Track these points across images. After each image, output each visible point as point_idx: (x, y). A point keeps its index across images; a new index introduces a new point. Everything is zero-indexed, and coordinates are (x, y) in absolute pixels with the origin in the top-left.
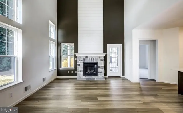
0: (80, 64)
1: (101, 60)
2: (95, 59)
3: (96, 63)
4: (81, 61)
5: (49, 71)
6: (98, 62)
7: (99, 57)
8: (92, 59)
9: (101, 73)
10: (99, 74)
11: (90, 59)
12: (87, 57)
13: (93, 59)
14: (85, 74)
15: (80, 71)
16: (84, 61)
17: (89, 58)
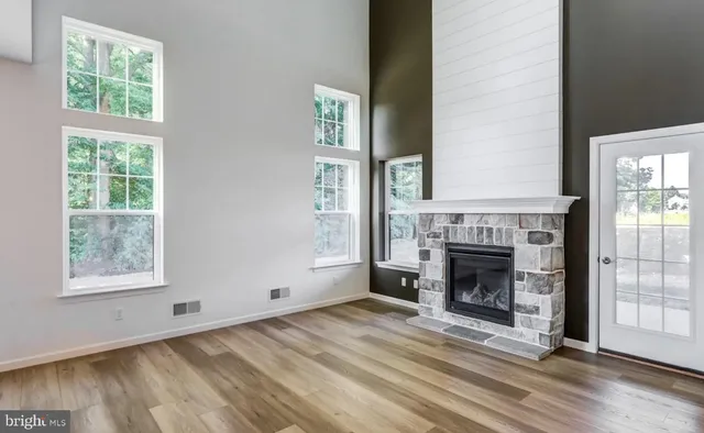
0: (432, 250)
1: (533, 238)
2: (499, 230)
3: (507, 255)
4: (436, 236)
5: (313, 269)
6: (513, 249)
7: (521, 219)
8: (480, 230)
9: (530, 312)
10: (518, 316)
11: (471, 228)
12: (458, 218)
13: (490, 230)
14: (452, 304)
15: (429, 286)
16: (447, 237)
17: (467, 224)
